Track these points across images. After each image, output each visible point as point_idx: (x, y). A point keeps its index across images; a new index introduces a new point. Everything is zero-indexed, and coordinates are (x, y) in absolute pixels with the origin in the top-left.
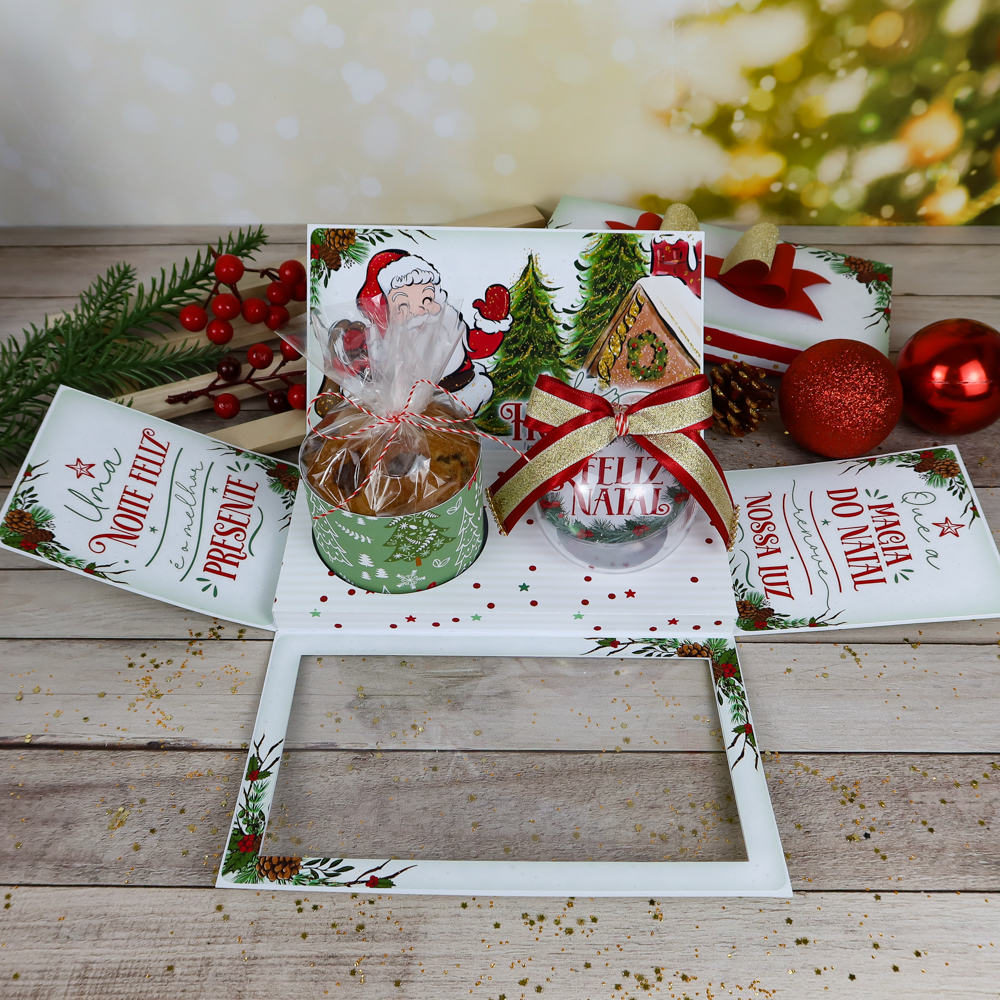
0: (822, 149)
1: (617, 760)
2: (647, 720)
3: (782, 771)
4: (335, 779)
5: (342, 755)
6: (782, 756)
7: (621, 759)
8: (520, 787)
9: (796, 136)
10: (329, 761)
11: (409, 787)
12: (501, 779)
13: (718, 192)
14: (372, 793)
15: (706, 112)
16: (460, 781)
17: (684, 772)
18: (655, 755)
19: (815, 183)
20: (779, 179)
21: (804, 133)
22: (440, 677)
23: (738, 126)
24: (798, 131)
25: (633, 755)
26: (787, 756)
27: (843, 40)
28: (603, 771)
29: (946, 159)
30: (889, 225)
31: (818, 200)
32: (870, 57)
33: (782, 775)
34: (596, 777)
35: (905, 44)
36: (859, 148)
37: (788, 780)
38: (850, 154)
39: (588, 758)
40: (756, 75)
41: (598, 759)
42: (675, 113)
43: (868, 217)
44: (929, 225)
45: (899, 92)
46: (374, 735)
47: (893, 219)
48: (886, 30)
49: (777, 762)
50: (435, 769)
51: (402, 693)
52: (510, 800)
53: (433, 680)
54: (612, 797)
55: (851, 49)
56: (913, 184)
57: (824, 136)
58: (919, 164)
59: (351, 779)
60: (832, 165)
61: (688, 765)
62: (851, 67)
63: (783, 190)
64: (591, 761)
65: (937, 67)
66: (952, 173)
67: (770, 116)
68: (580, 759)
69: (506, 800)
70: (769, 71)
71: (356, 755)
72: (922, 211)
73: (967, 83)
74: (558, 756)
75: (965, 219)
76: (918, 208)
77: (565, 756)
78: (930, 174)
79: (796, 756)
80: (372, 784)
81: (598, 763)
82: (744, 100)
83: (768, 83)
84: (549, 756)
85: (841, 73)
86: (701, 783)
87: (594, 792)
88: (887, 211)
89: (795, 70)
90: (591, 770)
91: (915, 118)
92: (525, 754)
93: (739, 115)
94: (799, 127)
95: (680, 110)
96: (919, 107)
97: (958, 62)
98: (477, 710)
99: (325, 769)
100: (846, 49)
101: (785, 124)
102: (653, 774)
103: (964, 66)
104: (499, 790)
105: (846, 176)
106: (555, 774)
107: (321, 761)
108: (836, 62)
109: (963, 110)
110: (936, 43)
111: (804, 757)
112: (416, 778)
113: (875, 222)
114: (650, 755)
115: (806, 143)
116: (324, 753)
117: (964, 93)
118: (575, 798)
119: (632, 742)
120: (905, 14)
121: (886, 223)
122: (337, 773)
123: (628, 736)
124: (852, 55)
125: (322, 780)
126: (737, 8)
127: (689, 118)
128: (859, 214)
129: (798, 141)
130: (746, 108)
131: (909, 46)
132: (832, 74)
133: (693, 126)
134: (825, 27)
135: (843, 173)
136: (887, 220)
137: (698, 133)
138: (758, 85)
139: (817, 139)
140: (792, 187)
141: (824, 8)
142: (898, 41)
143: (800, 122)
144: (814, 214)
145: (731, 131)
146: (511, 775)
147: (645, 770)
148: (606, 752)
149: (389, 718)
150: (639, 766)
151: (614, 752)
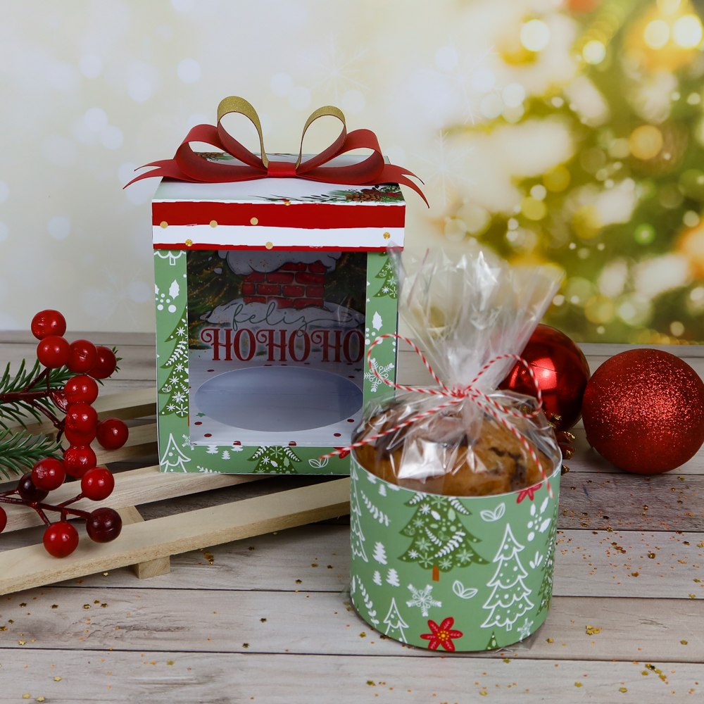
0: (600, 261)
9: (572, 246)
15: (480, 222)
19: (597, 295)
20: (561, 292)
21: (580, 245)
23: (513, 235)
24: (574, 242)
27: (606, 151)
31: (602, 314)
32: (635, 169)
35: (667, 156)
36: (637, 260)
38: (630, 266)
40: (527, 184)
42: (448, 220)
43: (658, 334)
45: (669, 204)
47: (685, 337)
48: (647, 143)
55: (616, 160)
56: (699, 299)
57: (601, 247)
58: (701, 278)
60: (613, 277)
62: (617, 177)
63: (566, 303)
65: (702, 180)
67: (544, 226)
70: (539, 180)
82: (517, 209)
83: (539, 192)
85: (609, 183)
88: (677, 328)
89: (562, 180)
91: (688, 230)
93: (512, 224)
94: (575, 239)
95: (454, 218)
96: (690, 218)
100: (610, 160)
101: (560, 234)
105: (628, 290)
108: (603, 173)
110: (696, 156)
115: (584, 253)
120: (662, 128)
121: (677, 340)
124: (617, 166)
126: (501, 119)
127: (464, 226)
128: (648, 332)
129: (575, 251)
130: (520, 217)
131: (671, 159)
132: (600, 184)
133: (468, 235)
134: (587, 138)
135: (626, 286)
136: (679, 338)
137: (473, 241)
138: (528, 194)
139: (594, 250)
140: (575, 300)
141: (584, 121)
142: (659, 155)
143: (574, 231)
144: (601, 330)
145: (507, 240)
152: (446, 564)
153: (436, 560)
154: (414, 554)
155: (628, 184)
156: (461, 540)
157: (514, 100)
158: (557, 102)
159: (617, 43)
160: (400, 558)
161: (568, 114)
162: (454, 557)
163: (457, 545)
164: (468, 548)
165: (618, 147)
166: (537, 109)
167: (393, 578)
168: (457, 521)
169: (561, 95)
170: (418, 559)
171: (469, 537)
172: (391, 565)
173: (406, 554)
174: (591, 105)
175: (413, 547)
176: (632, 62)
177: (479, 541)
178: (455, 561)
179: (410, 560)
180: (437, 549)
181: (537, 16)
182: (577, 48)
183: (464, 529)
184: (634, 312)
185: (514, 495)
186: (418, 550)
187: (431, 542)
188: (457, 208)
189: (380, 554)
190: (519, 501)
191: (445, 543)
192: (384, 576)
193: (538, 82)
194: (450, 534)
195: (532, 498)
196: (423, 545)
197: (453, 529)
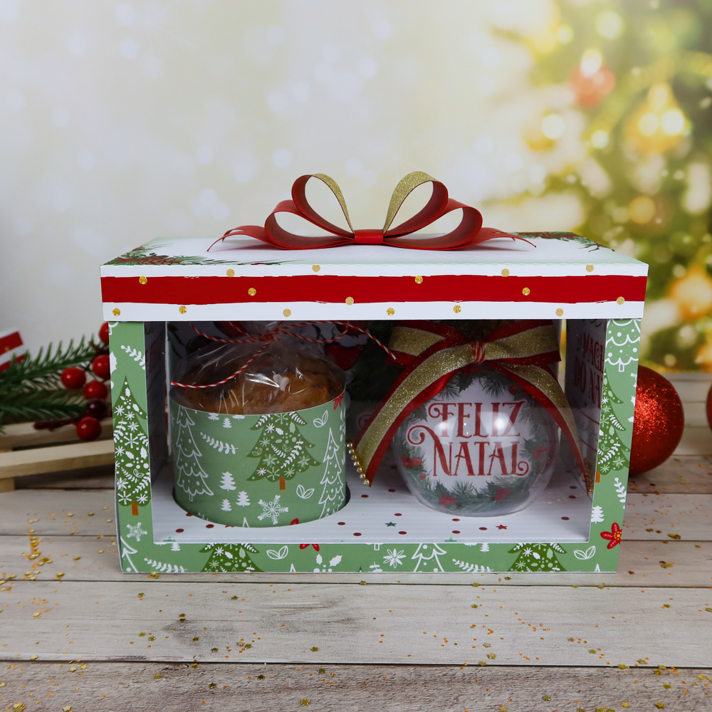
1: (483, 672)
2: (514, 641)
4: (136, 685)
5: (149, 666)
6: (679, 671)
7: (487, 672)
8: (365, 694)
10: (132, 671)
11: (227, 692)
12: (342, 686)
14: (181, 697)
16: (292, 689)
17: (565, 682)
18: (527, 669)
22: (275, 608)
25: (501, 668)
27: (610, 218)
28: (465, 681)
29: (709, 314)
32: (634, 231)
34: (458, 686)
35: (659, 221)
37: (693, 690)
39: (447, 670)
41: (459, 672)
43: (655, 365)
44: (707, 373)
45: (661, 259)
46: (191, 650)
47: (677, 366)
48: (642, 211)
49: (677, 675)
50: (261, 678)
51: (229, 619)
52: (352, 705)
53: (266, 611)
54: (479, 703)
55: (618, 225)
56: (687, 335)
58: (688, 318)
59: (155, 686)
61: (569, 677)
62: (620, 238)
64: (451, 673)
65: (687, 239)
68: (438, 672)
69: (347, 705)
71: (167, 666)
72: (699, 360)
74: (411, 669)
76: (696, 357)
77: (418, 668)
78: (699, 327)
80: (181, 690)
81: (459, 674)
84: (399, 668)
85: (613, 244)
86: (588, 692)
87: (457, 698)
90: (452, 680)
91: (677, 280)
98: (315, 632)
99: (127, 677)
100: (614, 225)
102: (527, 684)
103: (707, 238)
104: (340, 696)
106: (406, 683)
107: (124, 671)
108: (608, 235)
110: (683, 221)
112: (236, 686)
116: (129, 664)
118: (433, 704)
119: (496, 659)
120: (655, 198)
122: (142, 680)
123: (492, 653)
124: (620, 230)
125: (121, 686)
126: (527, 194)
131: (662, 223)
134: (595, 208)
136: (671, 368)
141: (593, 193)
142: (653, 220)
146: (354, 683)
147: (517, 681)
148: (469, 665)
149: (211, 637)
150: (509, 677)
151: (479, 666)
155: (629, 243)
157: (538, 177)
158: (571, 179)
159: (618, 132)
161: (580, 188)
165: (620, 214)
166: (556, 185)
169: (575, 174)
174: (598, 181)
176: (630, 146)
181: (555, 111)
182: (586, 136)
193: (556, 163)
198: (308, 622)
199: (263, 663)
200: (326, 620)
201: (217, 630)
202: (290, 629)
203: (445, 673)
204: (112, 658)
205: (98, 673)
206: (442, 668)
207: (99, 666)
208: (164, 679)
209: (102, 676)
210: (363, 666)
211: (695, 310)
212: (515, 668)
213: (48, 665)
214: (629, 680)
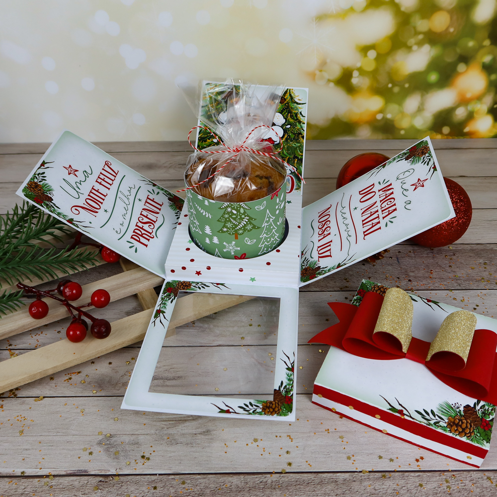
0: (406, 93)
1: (283, 479)
2: (304, 449)
3: (398, 485)
5: (90, 478)
7: (286, 478)
9: (390, 85)
10: (81, 484)
13: (345, 120)
15: (336, 72)
17: (330, 487)
18: (309, 475)
19: (402, 113)
20: (381, 111)
21: (394, 85)
22: (161, 421)
23: (355, 80)
24: (391, 83)
25: (294, 475)
26: (400, 474)
27: (415, 28)
28: (273, 487)
29: (479, 98)
30: (447, 138)
31: (404, 124)
32: (432, 38)
33: (398, 488)
34: (268, 492)
35: (452, 30)
36: (427, 93)
38: (422, 96)
39: (262, 478)
40: (365, 50)
41: (269, 479)
42: (317, 73)
43: (435, 133)
44: (470, 138)
45: (449, 59)
46: (114, 464)
47: (450, 134)
48: (440, 22)
49: (395, 478)
50: (155, 488)
51: (136, 433)
53: (158, 423)
55: (420, 33)
56: (461, 113)
57: (407, 85)
58: (463, 101)
60: (412, 103)
61: (332, 482)
62: (420, 44)
63: (383, 118)
64: (265, 480)
65: (471, 44)
66: (483, 107)
67: (374, 74)
68: (257, 479)
70: (372, 47)
71: (101, 479)
72: (466, 130)
73: (489, 53)
74: (242, 476)
75: (492, 134)
76: (465, 128)
77: (247, 477)
78: (470, 108)
79: (407, 474)
81: (269, 481)
82: (359, 65)
83: (372, 54)
84: (235, 477)
85: (415, 48)
88: (446, 130)
89: (387, 47)
90: (265, 486)
91: (459, 74)
92: (219, 476)
93: (355, 74)
94: (392, 81)
95: (321, 71)
96: (461, 67)
97: (484, 40)
98: (187, 444)
99: (78, 490)
100: (417, 33)
101: (383, 78)
102: (307, 489)
103: (487, 42)
105: (420, 109)
107: (76, 483)
108: (412, 41)
109: (488, 69)
110: (471, 29)
111: (412, 474)
113: (439, 137)
114: (305, 475)
115: (396, 90)
116: (78, 478)
117: (487, 59)
119: (293, 466)
120: (451, 12)
121: (445, 137)
122: (87, 492)
123: (290, 461)
124: (421, 37)
126: (352, 9)
127: (327, 76)
128: (429, 132)
129: (391, 88)
130: (360, 70)
131: (454, 31)
132: (409, 48)
133: (329, 81)
134: (404, 20)
135: (419, 107)
136: (446, 135)
137: (332, 84)
138: (366, 55)
139: (402, 87)
140: (389, 116)
141: (403, 9)
142: (447, 29)
143: (392, 77)
144: (402, 132)
145: (352, 83)
146: (208, 491)
147: (302, 486)
148: (276, 473)
149: (126, 451)
150: (298, 483)
151: (281, 473)
152: (241, 232)
153: (236, 231)
154: (225, 229)
155: (426, 48)
156: (247, 221)
160: (219, 232)
161: (393, 5)
162: (244, 228)
163: (245, 223)
164: (251, 223)
165: (422, 25)
167: (216, 240)
168: (245, 212)
170: (227, 231)
171: (250, 218)
172: (214, 235)
173: (221, 230)
175: (224, 226)
177: (255, 219)
178: (245, 230)
179: (223, 232)
180: (236, 226)
183: (248, 216)
184: (422, 122)
185: (270, 196)
186: (227, 227)
187: (233, 223)
188: (323, 65)
189: (208, 230)
190: (272, 199)
191: (240, 223)
192: (211, 240)
194: (242, 219)
195: (277, 196)
196: (229, 225)
197: (243, 216)
198: (183, 434)
199: (156, 474)
200: (194, 431)
201: (130, 444)
202: (173, 441)
203: (261, 480)
204: (68, 472)
205: (61, 486)
206: (260, 476)
207: (62, 480)
208: (100, 491)
209: (63, 489)
210: (214, 476)
211: (469, 95)
212: (302, 475)
213: (31, 480)
214: (366, 483)
